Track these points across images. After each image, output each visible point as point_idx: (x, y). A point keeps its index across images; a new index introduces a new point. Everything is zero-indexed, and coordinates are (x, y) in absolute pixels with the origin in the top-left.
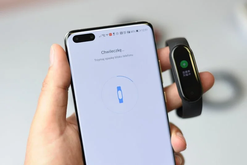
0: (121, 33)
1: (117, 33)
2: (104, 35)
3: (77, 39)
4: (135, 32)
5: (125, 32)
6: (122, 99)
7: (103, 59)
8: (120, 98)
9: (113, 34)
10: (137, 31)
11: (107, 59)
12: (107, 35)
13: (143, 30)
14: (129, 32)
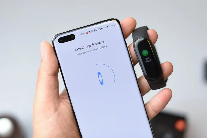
0: (95, 30)
1: (92, 31)
2: (82, 34)
3: (61, 40)
4: (106, 28)
5: (98, 29)
6: (103, 81)
7: (84, 53)
8: (101, 81)
9: (89, 32)
10: (107, 27)
11: (87, 52)
12: (84, 33)
13: (112, 26)
14: (102, 29)
